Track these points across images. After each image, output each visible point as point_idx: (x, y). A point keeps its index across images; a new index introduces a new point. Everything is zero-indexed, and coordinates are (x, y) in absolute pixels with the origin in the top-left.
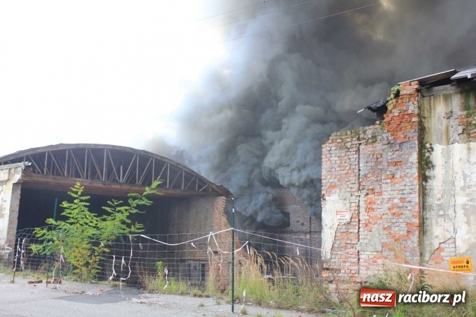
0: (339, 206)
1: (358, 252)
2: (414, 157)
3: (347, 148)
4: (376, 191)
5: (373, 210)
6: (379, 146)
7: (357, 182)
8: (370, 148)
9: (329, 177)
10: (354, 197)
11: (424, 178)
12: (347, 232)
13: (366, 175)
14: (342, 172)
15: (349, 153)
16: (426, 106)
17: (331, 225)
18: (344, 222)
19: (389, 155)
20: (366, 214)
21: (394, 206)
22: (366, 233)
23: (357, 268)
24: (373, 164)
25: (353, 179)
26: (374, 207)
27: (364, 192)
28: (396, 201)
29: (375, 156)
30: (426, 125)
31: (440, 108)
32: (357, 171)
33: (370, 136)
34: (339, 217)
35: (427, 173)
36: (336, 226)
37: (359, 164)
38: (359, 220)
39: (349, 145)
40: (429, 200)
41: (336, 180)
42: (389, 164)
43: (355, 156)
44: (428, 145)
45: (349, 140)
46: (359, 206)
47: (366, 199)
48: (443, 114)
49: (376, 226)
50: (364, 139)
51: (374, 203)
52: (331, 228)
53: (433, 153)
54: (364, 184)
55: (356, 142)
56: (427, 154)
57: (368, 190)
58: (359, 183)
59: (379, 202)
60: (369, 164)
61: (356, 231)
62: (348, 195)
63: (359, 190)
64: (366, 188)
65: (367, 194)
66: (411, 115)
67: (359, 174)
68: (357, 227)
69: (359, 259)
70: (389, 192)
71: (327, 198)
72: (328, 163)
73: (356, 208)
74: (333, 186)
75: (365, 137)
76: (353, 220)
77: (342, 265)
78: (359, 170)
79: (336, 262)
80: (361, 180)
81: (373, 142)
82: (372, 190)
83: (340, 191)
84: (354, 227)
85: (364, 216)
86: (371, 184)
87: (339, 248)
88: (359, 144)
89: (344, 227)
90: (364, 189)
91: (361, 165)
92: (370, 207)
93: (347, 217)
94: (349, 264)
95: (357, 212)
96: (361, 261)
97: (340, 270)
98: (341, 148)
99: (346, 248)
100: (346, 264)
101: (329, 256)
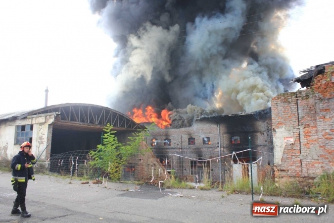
0: (286, 134)
1: (301, 160)
3: (289, 102)
4: (311, 126)
5: (310, 136)
6: (311, 101)
7: (297, 121)
8: (305, 102)
9: (277, 118)
10: (296, 129)
12: (292, 149)
13: (303, 117)
14: (286, 115)
15: (290, 105)
17: (280, 145)
19: (321, 106)
20: (305, 139)
21: (326, 134)
22: (306, 149)
23: (301, 169)
24: (308, 111)
25: (295, 119)
26: (310, 134)
27: (303, 126)
28: (328, 131)
29: (309, 106)
32: (297, 115)
33: (304, 95)
34: (286, 141)
36: (284, 146)
37: (298, 111)
38: (300, 142)
39: (290, 100)
41: (282, 120)
42: (321, 111)
43: (295, 106)
45: (290, 97)
46: (299, 134)
47: (304, 130)
49: (312, 145)
50: (300, 97)
51: (310, 132)
52: (280, 147)
54: (302, 122)
55: (295, 99)
57: (305, 125)
58: (299, 121)
59: (314, 132)
60: (305, 111)
61: (299, 148)
62: (292, 128)
63: (299, 125)
64: (304, 124)
65: (305, 128)
67: (298, 117)
68: (299, 146)
69: (301, 164)
70: (322, 126)
71: (277, 130)
72: (276, 110)
73: (298, 136)
74: (280, 123)
75: (301, 96)
76: (296, 142)
77: (290, 167)
78: (298, 114)
79: (285, 166)
80: (300, 120)
81: (307, 99)
82: (308, 125)
83: (286, 126)
84: (297, 146)
85: (303, 140)
86: (308, 122)
87: (287, 158)
88: (297, 100)
89: (290, 146)
90: (302, 125)
91: (299, 111)
92: (307, 135)
93: (292, 141)
94: (294, 167)
95: (298, 138)
96: (303, 165)
97: (288, 171)
98: (285, 102)
99: (292, 158)
100: (292, 167)
101: (280, 163)
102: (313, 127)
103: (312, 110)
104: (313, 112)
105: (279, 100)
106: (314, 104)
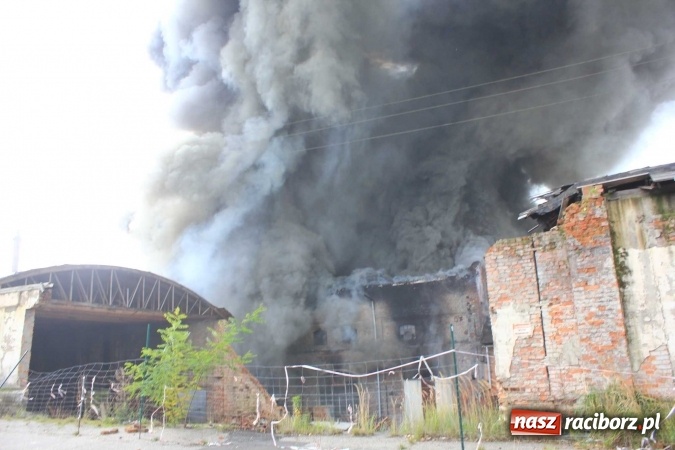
0: (517, 318)
1: (547, 368)
2: (609, 263)
3: (519, 256)
4: (562, 300)
5: (561, 321)
6: (560, 253)
7: (536, 292)
8: (548, 255)
9: (498, 288)
10: (534, 308)
11: (622, 284)
12: (529, 347)
13: (547, 285)
14: (515, 282)
15: (522, 262)
16: (614, 210)
17: (506, 340)
18: (526, 335)
19: (579, 261)
20: (553, 326)
21: (592, 315)
22: (555, 346)
23: (547, 385)
24: (555, 272)
25: (531, 289)
26: (561, 317)
27: (548, 302)
28: (593, 309)
29: (556, 264)
30: (616, 229)
31: (630, 213)
32: (535, 280)
33: (547, 243)
34: (516, 331)
35: (624, 279)
36: (513, 342)
37: (536, 272)
38: (544, 333)
39: (521, 252)
40: (630, 307)
41: (508, 291)
42: (580, 271)
43: (530, 264)
44: (621, 250)
45: (520, 247)
46: (541, 318)
47: (550, 309)
48: (634, 218)
49: (567, 338)
50: (539, 246)
51: (562, 313)
52: (507, 344)
53: (629, 258)
54: (546, 293)
55: (530, 249)
56: (621, 260)
57: (552, 299)
58: (539, 293)
59: (568, 312)
60: (550, 272)
61: (542, 345)
62: (526, 306)
63: (540, 300)
64: (550, 297)
65: (551, 304)
66: (599, 220)
67: (538, 284)
68: (542, 341)
69: (548, 375)
70: (583, 301)
71: (498, 311)
72: (496, 272)
73: (539, 320)
74: (504, 298)
75: (541, 243)
76: (536, 333)
77: (526, 383)
78: (538, 279)
79: (518, 380)
80: (541, 289)
81: (552, 249)
82: (557, 299)
83: (515, 303)
84: (538, 341)
85: (549, 328)
86: (555, 293)
87: (521, 365)
88: (534, 252)
89: (524, 341)
90: (546, 299)
91: (539, 273)
92: (556, 318)
93: (528, 331)
94: (535, 381)
95: (540, 324)
96: (551, 377)
97: (524, 389)
98: (511, 256)
99: (529, 364)
100: (532, 382)
101: (508, 375)
102: (566, 303)
103: (563, 271)
104: (565, 275)
105: (501, 252)
106: (565, 259)
